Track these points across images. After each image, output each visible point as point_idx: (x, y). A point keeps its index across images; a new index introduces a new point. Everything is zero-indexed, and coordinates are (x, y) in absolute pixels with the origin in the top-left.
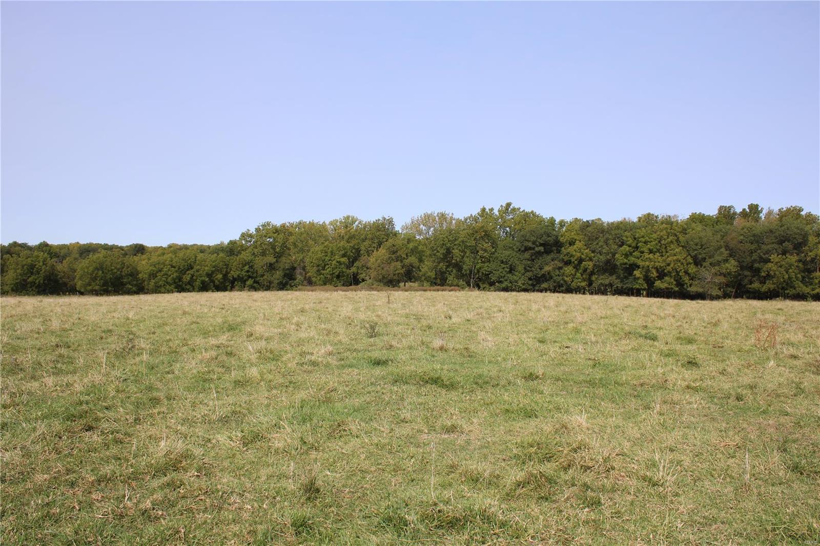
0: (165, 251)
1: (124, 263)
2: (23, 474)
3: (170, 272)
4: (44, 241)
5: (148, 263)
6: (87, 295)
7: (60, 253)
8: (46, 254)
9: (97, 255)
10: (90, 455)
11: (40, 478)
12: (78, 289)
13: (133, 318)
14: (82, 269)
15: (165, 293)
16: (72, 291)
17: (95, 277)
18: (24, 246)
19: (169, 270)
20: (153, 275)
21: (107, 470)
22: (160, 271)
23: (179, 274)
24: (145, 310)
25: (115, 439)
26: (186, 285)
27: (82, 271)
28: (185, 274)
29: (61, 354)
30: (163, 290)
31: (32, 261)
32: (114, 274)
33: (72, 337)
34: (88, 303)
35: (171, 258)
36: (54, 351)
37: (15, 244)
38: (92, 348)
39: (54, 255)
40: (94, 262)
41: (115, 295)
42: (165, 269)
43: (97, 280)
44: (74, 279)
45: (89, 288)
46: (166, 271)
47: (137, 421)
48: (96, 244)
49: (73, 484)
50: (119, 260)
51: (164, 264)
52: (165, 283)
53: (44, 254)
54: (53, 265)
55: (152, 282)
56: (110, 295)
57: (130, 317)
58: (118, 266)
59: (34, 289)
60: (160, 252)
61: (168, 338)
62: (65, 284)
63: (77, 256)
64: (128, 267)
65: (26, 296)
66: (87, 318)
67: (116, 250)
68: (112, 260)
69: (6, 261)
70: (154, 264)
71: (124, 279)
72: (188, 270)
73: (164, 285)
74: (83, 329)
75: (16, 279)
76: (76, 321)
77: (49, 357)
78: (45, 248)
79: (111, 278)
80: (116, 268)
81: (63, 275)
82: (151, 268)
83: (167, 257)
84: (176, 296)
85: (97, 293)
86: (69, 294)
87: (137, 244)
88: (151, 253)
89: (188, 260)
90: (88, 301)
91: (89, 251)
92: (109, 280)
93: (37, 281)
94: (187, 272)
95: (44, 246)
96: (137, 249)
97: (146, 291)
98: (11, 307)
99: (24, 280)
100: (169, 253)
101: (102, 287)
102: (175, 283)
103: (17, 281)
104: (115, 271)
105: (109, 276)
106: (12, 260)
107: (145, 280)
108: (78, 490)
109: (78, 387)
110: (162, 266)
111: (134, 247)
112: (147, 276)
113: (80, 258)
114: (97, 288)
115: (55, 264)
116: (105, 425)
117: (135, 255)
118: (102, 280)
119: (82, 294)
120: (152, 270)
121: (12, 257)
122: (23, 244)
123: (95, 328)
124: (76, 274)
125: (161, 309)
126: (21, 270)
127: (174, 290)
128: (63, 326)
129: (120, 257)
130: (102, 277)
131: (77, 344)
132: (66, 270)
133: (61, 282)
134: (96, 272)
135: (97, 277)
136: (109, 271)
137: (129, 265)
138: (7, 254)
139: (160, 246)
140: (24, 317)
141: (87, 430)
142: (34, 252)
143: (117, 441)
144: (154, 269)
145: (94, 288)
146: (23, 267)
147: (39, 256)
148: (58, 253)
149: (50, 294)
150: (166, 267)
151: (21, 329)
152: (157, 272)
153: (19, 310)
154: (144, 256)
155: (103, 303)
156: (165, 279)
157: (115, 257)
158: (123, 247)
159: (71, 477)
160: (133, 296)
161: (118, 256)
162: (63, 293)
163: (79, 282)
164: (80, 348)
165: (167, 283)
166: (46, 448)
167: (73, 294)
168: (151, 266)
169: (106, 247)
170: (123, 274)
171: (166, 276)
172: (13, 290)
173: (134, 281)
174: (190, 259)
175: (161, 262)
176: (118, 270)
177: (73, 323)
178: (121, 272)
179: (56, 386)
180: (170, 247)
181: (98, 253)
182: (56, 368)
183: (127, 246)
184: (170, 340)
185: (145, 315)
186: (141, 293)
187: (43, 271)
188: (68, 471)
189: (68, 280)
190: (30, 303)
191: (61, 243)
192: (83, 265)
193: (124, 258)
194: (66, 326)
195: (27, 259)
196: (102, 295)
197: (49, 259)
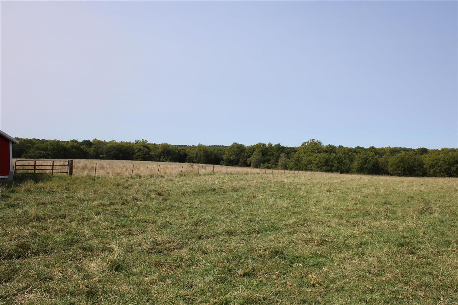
0: (440, 152)
1: (416, 159)
2: (379, 272)
3: (443, 165)
4: (372, 146)
5: (429, 159)
6: (394, 175)
7: (380, 152)
8: (373, 153)
9: (400, 154)
10: (414, 268)
11: (389, 276)
12: (389, 172)
13: (424, 191)
14: (392, 161)
15: (439, 177)
16: (386, 173)
17: (399, 166)
18: (362, 148)
19: (443, 164)
20: (432, 166)
21: (425, 279)
22: (437, 164)
23: (448, 166)
24: (430, 187)
25: (427, 262)
26: (453, 173)
27: (392, 163)
28: (453, 166)
29: (388, 208)
30: (438, 175)
31: (366, 156)
32: (410, 165)
33: (392, 199)
34: (396, 180)
35: (444, 157)
36: (383, 205)
37: (358, 148)
38: (404, 206)
39: (377, 154)
40: (399, 158)
41: (410, 177)
42: (440, 163)
43: (400, 168)
44: (388, 166)
45: (396, 172)
46: (441, 164)
47: (439, 254)
48: (399, 148)
49: (406, 284)
50: (413, 157)
51: (439, 160)
52: (440, 171)
53: (372, 153)
54: (377, 159)
55: (432, 170)
56: (406, 177)
57: (422, 190)
58: (412, 161)
59: (367, 171)
60: (437, 152)
61: (449, 205)
62: (383, 169)
63: (389, 154)
64: (418, 161)
65: (363, 175)
66: (398, 189)
67: (411, 151)
68: (409, 157)
69: (354, 156)
70: (433, 159)
71: (415, 168)
72: (455, 164)
73: (439, 172)
74: (397, 195)
75: (359, 166)
76: (392, 190)
77: (381, 209)
78: (373, 149)
79: (407, 167)
80: (411, 161)
81: (382, 164)
82: (431, 162)
83: (442, 156)
84: (447, 179)
85: (400, 175)
86: (385, 175)
87: (423, 148)
88: (431, 153)
89: (455, 158)
90: (395, 179)
91: (396, 152)
92: (407, 168)
93: (369, 167)
94: (454, 165)
95: (372, 149)
96: (422, 151)
97: (428, 175)
98: (357, 180)
99: (362, 166)
100: (443, 154)
101: (402, 172)
102: (446, 171)
103: (359, 167)
104: (410, 163)
105: (407, 166)
106: (356, 156)
107: (427, 169)
108: (409, 288)
109: (400, 228)
110: (438, 161)
111: (421, 150)
112: (429, 167)
113: (390, 155)
114: (400, 172)
115: (378, 158)
116: (420, 252)
117: (422, 154)
118: (402, 168)
119: (391, 175)
120: (432, 163)
121: (357, 154)
122: (362, 147)
123: (403, 195)
124: (388, 164)
125: (439, 187)
126: (361, 161)
127: (445, 176)
128: (386, 193)
129: (413, 155)
130: (403, 166)
131: (395, 203)
132: (383, 161)
133: (380, 168)
134: (399, 163)
135: (400, 166)
136: (407, 163)
137: (418, 160)
138: (354, 153)
139: (436, 149)
140: (365, 185)
141: (411, 254)
142: (367, 151)
143: (428, 264)
144: (433, 162)
145: (398, 172)
146: (362, 159)
147: (370, 154)
148: (379, 152)
149: (375, 174)
150: (440, 161)
151: (365, 192)
152: (435, 165)
153: (361, 182)
154: (427, 155)
155: (404, 181)
156: (440, 169)
157: (410, 155)
158: (414, 149)
159: (405, 279)
160: (420, 178)
161: (412, 154)
162: (381, 174)
163: (390, 169)
164: (397, 205)
165: (441, 171)
166: (390, 260)
167: (387, 175)
168: (431, 161)
169: (405, 150)
170: (415, 165)
171: (440, 167)
172: (357, 171)
173: (421, 169)
174: (456, 157)
175: (438, 159)
176: (412, 162)
177: (391, 191)
178: (414, 163)
179: (388, 226)
180: (443, 150)
181: (401, 152)
182: (387, 215)
183: (417, 149)
184: (450, 206)
185: (431, 189)
186: (424, 176)
187: (372, 162)
188: (403, 275)
189: (384, 167)
190: (366, 178)
191: (381, 147)
192: (392, 159)
193: (416, 156)
194: (388, 192)
195: (364, 155)
196: (402, 176)
197: (375, 155)
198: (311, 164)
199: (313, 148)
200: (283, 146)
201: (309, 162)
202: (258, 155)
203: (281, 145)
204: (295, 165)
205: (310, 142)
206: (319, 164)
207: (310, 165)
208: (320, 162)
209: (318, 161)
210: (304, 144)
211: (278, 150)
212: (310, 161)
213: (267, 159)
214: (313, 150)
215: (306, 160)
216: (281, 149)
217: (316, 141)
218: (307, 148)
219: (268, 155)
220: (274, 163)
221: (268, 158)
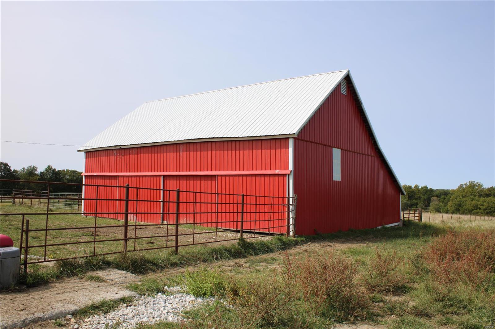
198: (477, 209)
199: (473, 190)
200: (431, 188)
201: (474, 207)
202: (404, 198)
203: (429, 187)
204: (456, 210)
205: (468, 184)
206: (488, 209)
207: (476, 211)
208: (489, 207)
209: (486, 206)
210: (461, 186)
211: (426, 193)
212: (476, 206)
213: (414, 203)
214: (473, 193)
215: (471, 205)
216: (429, 192)
217: (476, 183)
218: (465, 191)
219: (414, 199)
220: (422, 207)
221: (415, 201)
